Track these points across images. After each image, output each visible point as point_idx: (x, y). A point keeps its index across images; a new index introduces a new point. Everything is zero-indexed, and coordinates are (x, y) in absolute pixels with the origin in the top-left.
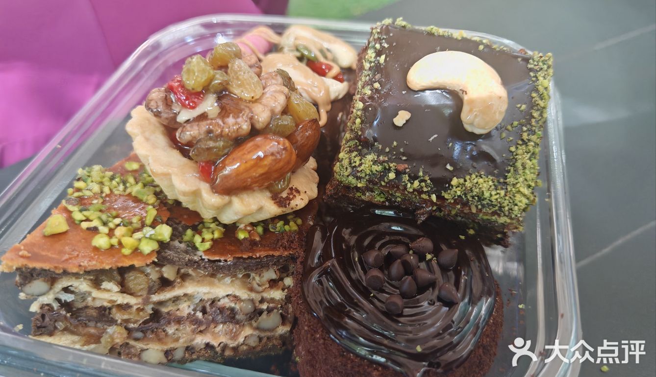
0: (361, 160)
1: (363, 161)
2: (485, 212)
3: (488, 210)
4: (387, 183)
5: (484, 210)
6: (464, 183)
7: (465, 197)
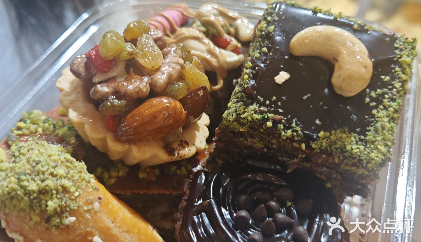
0: (244, 109)
1: (246, 110)
2: (346, 163)
3: (349, 161)
4: (265, 130)
5: (345, 161)
6: (329, 136)
7: (330, 148)
